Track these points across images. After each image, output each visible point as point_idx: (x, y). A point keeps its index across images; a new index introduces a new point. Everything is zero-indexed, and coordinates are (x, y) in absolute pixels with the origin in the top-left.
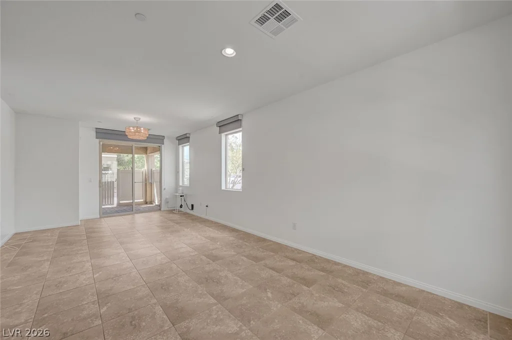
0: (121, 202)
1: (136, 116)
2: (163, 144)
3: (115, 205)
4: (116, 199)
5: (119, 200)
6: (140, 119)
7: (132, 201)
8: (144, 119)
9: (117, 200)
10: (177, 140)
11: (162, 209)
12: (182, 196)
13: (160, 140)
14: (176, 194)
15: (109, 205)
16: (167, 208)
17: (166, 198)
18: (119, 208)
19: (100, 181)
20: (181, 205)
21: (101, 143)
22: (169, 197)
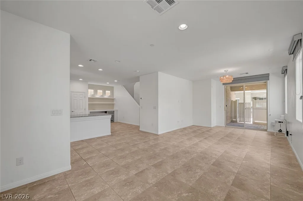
0: (255, 121)
1: (225, 69)
2: (269, 80)
3: (252, 123)
5: (253, 120)
6: (228, 70)
7: (266, 122)
8: (230, 70)
10: (282, 73)
11: (268, 131)
12: (280, 122)
13: (265, 77)
14: (276, 120)
15: (248, 122)
16: (273, 131)
17: (272, 122)
18: (254, 125)
19: (225, 107)
20: (280, 130)
21: (225, 87)
22: (274, 122)
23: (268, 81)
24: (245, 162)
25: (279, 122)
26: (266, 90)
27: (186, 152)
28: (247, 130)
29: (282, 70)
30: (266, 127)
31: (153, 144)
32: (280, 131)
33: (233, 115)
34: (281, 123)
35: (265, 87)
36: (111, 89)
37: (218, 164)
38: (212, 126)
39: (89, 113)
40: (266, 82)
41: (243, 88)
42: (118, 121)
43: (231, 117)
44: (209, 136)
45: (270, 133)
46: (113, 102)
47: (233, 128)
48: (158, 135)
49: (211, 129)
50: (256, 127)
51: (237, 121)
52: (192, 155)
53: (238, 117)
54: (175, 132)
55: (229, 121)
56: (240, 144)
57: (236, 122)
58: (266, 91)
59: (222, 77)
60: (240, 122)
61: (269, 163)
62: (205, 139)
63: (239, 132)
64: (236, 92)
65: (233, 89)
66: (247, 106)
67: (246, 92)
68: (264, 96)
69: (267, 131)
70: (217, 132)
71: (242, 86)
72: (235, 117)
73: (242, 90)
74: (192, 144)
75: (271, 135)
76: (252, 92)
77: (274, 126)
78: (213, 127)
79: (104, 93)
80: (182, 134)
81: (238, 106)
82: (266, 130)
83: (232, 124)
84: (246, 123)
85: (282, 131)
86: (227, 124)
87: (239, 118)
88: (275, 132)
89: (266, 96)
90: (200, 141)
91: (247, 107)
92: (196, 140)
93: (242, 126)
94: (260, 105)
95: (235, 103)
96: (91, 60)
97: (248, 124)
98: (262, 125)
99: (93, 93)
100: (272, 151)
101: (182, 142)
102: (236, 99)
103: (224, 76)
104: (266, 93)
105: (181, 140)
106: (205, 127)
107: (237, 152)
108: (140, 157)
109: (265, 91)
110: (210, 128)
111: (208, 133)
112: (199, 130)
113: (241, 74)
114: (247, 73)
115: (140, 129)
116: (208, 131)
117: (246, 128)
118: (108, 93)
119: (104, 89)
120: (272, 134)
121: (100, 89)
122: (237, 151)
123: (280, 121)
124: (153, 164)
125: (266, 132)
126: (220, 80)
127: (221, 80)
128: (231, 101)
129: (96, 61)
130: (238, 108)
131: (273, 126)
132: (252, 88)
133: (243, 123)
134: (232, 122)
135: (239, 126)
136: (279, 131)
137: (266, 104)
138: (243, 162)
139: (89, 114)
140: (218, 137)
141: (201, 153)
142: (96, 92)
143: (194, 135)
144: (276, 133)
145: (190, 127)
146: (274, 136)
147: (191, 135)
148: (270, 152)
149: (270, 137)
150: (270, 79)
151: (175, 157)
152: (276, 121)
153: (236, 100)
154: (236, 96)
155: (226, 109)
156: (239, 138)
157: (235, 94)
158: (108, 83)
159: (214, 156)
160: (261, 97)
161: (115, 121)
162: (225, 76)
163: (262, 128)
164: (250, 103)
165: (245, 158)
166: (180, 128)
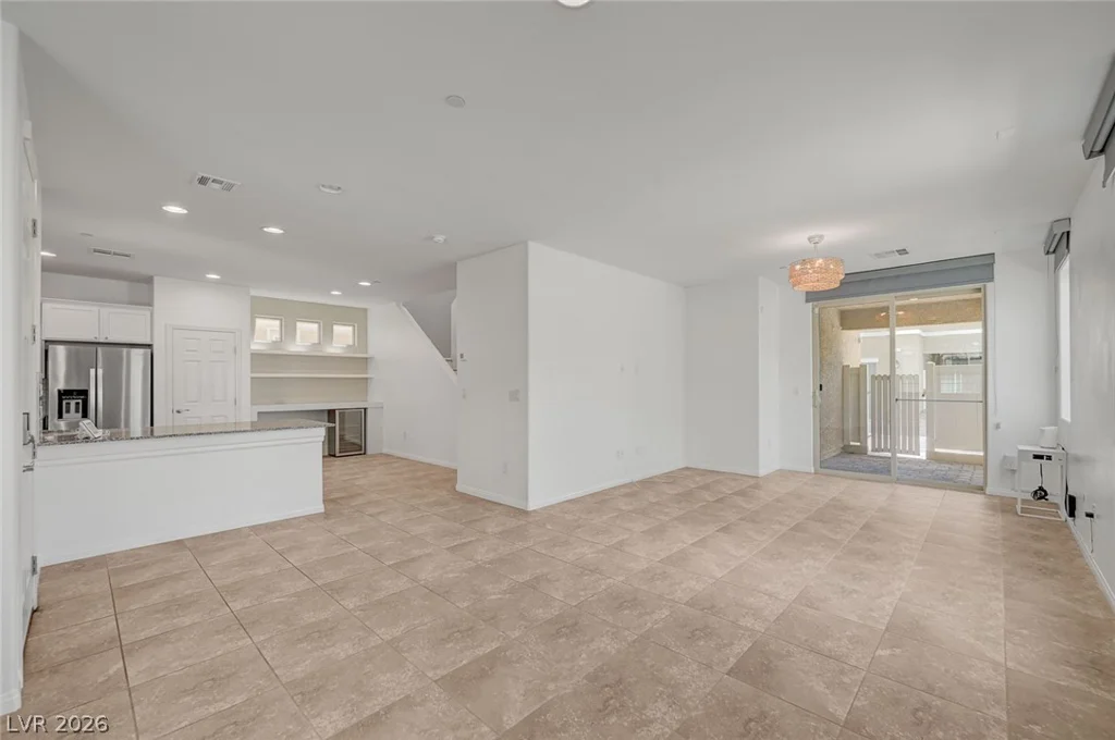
0: (936, 450)
1: (813, 233)
2: (992, 280)
3: (923, 456)
4: (923, 440)
5: (931, 444)
6: (821, 237)
8: (834, 234)
9: (927, 447)
10: (1048, 253)
11: (989, 490)
12: (1041, 457)
13: (980, 268)
14: (1021, 448)
15: (907, 453)
16: (1008, 492)
17: (1005, 457)
18: (934, 466)
19: (814, 393)
20: (1041, 489)
21: (817, 310)
22: (1015, 455)
23: (989, 285)
24: (888, 652)
25: (1036, 457)
26: (980, 323)
27: (622, 601)
28: (904, 491)
29: (1048, 238)
30: (979, 472)
31: (491, 556)
32: (1041, 494)
33: (850, 425)
34: (1044, 461)
35: (976, 310)
36: (358, 318)
37: (758, 668)
38: (762, 472)
39: (256, 419)
40: (979, 290)
41: (887, 317)
42: (385, 451)
43: (843, 434)
44: (741, 519)
45: (996, 501)
46: (365, 370)
47: (846, 478)
48: (525, 513)
49: (756, 487)
50: (942, 475)
51: (866, 448)
52: (648, 618)
53: (869, 434)
54: (600, 500)
55: (833, 450)
56: (873, 557)
57: (862, 451)
58: (980, 331)
59: (798, 267)
60: (877, 454)
61: (1000, 658)
62: (725, 530)
63: (872, 495)
64: (863, 334)
65: (849, 320)
66: (903, 389)
67: (899, 332)
68: (976, 349)
69: (985, 494)
70: (778, 500)
71: (886, 309)
72: (859, 432)
73: (885, 324)
74: (663, 555)
75: (1003, 511)
76: (924, 334)
77: (1013, 471)
78: (767, 478)
79: (327, 333)
80: (630, 508)
81: (868, 389)
82: (981, 489)
83: (847, 459)
84: (899, 455)
85: (1046, 494)
86: (824, 464)
87: (873, 436)
88: (1020, 496)
89: (981, 350)
90: (702, 543)
91: (904, 394)
92: (684, 537)
93: (882, 470)
94: (955, 383)
95: (858, 376)
96: (203, 181)
97: (910, 461)
98: (963, 464)
99: (276, 337)
100: (1009, 593)
101: (620, 546)
102: (864, 361)
103: (804, 262)
104: (981, 339)
105: (620, 538)
106: (734, 477)
107: (855, 596)
108: (397, 632)
109: (975, 330)
110: (752, 482)
111: (739, 501)
112: (706, 487)
113: (878, 255)
114: (903, 252)
115: (459, 488)
116: (742, 493)
117: (899, 481)
118: (344, 334)
119: (328, 317)
120: (1005, 506)
121: (309, 319)
122: (855, 591)
123: (1038, 450)
124: (445, 673)
125: (978, 499)
126: (791, 277)
127: (794, 279)
128: (840, 370)
129: (232, 186)
130: (869, 396)
131: (1010, 471)
132: (922, 316)
133: (889, 454)
134: (847, 451)
135: (875, 471)
136: (1036, 492)
137: (980, 378)
138: (880, 652)
139: (252, 423)
140: (780, 523)
141: (691, 603)
142: (288, 331)
143: (682, 512)
144: (1024, 501)
145: (671, 478)
146: (1016, 518)
147: (666, 514)
148: (1001, 596)
149: (998, 521)
150: (996, 277)
151: (566, 627)
152: (1020, 451)
153: (863, 366)
154: (860, 348)
155: (819, 399)
156: (866, 527)
157: (859, 341)
158: (336, 293)
159: (748, 622)
160: (960, 351)
161: (369, 452)
162: (811, 261)
163: (966, 476)
164: (915, 378)
165: (887, 629)
166: (627, 480)
